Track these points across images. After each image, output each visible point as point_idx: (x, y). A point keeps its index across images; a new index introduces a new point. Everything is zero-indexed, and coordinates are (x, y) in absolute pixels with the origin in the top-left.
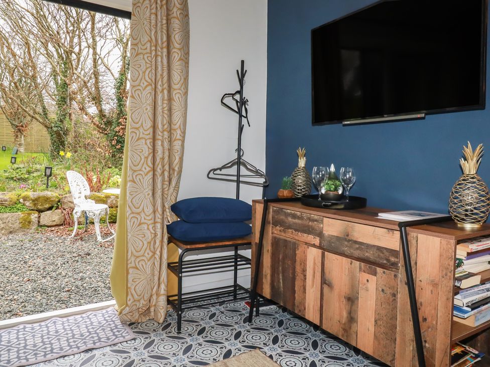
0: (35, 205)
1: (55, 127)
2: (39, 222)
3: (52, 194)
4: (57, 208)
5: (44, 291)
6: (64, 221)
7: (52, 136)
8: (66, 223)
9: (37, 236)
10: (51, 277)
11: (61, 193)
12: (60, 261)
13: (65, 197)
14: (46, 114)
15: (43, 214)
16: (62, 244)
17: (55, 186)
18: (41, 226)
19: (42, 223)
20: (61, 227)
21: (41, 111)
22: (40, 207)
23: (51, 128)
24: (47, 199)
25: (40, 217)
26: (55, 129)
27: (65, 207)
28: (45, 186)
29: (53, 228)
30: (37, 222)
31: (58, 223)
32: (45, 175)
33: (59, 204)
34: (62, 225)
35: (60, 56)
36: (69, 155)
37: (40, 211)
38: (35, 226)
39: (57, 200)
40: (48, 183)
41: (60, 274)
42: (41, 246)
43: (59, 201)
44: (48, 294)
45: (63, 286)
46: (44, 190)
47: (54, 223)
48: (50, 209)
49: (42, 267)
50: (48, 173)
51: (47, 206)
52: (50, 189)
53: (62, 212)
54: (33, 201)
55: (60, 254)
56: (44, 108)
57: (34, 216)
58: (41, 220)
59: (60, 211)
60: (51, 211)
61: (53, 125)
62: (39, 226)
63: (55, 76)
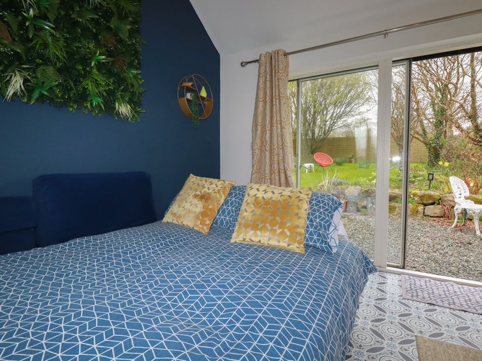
0: (421, 200)
1: (433, 143)
2: (424, 212)
3: (435, 193)
4: (438, 204)
5: (436, 262)
6: (444, 215)
7: (430, 150)
8: (447, 215)
9: (423, 222)
10: (441, 254)
11: (441, 193)
12: (445, 244)
13: (446, 196)
14: (425, 135)
15: (427, 207)
16: (444, 231)
17: (436, 188)
18: (426, 216)
19: (426, 213)
20: (442, 219)
21: (421, 132)
22: (425, 202)
23: (430, 144)
24: (431, 196)
25: (424, 209)
26: (433, 145)
27: (445, 204)
28: (428, 187)
29: (435, 219)
30: (422, 212)
31: (439, 216)
32: (428, 180)
33: (440, 201)
34: (442, 217)
35: (438, 89)
36: (447, 164)
37: (425, 205)
38: (421, 215)
39: (439, 198)
40: (430, 185)
41: (447, 253)
42: (428, 229)
43: (440, 199)
44: (440, 264)
45: (451, 262)
46: (428, 190)
47: (436, 215)
48: (433, 204)
49: (432, 245)
50: (431, 178)
51: (431, 202)
52: (432, 189)
53: (443, 208)
54: (420, 197)
55: (444, 238)
56: (424, 130)
57: (421, 208)
58: (426, 211)
59: (441, 206)
60: (433, 206)
61: (431, 142)
62: (424, 215)
63: (433, 105)
